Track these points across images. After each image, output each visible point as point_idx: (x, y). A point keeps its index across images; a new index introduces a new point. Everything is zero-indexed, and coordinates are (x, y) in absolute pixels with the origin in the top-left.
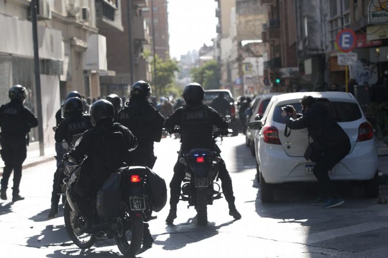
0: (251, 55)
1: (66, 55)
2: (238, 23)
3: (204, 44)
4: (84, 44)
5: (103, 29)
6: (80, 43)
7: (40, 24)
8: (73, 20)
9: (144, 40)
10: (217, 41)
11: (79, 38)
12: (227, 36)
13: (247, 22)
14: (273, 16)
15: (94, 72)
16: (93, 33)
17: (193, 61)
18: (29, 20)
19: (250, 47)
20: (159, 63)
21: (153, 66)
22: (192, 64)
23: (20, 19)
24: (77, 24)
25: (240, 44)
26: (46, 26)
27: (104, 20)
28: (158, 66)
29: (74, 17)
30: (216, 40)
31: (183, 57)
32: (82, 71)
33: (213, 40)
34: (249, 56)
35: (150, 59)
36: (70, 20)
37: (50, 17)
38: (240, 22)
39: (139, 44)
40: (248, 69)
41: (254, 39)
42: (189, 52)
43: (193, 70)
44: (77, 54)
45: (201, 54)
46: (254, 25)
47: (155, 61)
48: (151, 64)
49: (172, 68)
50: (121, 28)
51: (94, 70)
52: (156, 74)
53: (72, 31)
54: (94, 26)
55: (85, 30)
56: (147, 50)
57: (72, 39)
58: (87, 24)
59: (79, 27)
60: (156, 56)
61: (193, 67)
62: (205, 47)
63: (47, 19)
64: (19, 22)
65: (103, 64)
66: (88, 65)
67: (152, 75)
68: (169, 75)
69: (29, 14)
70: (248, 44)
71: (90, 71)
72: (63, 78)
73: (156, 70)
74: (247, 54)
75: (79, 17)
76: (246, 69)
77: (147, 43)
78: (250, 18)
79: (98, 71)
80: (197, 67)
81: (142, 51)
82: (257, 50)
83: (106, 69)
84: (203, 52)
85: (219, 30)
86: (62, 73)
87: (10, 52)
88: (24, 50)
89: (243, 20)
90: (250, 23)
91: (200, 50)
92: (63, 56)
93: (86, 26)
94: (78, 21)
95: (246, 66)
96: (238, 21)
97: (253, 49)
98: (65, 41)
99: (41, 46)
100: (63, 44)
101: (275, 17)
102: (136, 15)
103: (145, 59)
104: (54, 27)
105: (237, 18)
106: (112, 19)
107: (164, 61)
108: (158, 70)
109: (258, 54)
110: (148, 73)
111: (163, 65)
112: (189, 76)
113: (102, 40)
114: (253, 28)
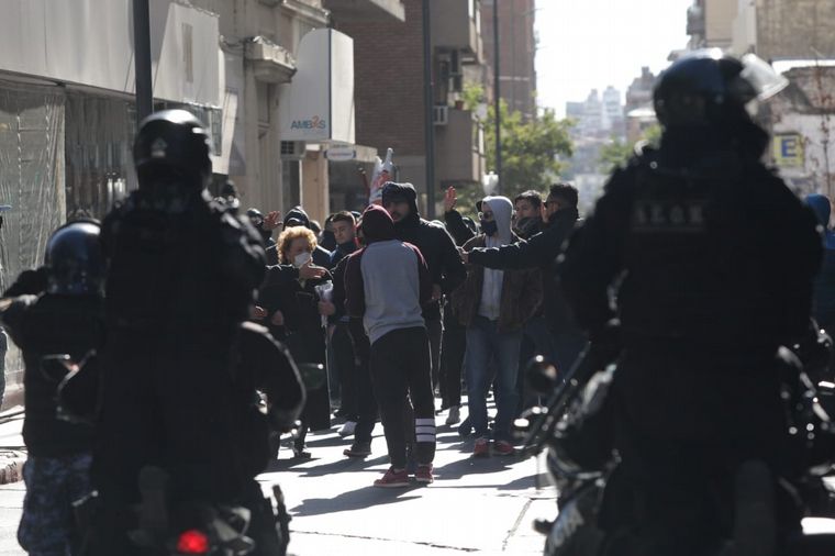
0: (800, 107)
1: (229, 90)
2: (760, 2)
4: (286, 60)
5: (345, 14)
6: (272, 54)
9: (468, 51)
11: (272, 39)
12: (724, 43)
16: (312, 24)
17: (606, 123)
19: (799, 82)
20: (509, 127)
21: (492, 134)
22: (601, 134)
28: (504, 134)
31: (573, 109)
32: (279, 145)
33: (672, 56)
34: (795, 110)
39: (447, 64)
40: (789, 151)
41: (816, 59)
42: (594, 92)
43: (610, 152)
44: (264, 88)
45: (633, 102)
46: (813, 12)
47: (497, 119)
48: (486, 130)
49: (552, 144)
50: (399, 12)
51: (314, 142)
52: (499, 159)
54: (317, 3)
55: (289, 15)
56: (473, 82)
57: (248, 42)
60: (502, 104)
61: (609, 141)
62: (646, 78)
65: (343, 127)
66: (295, 125)
68: (539, 167)
70: (794, 69)
71: (302, 144)
72: (220, 164)
73: (499, 147)
74: (788, 105)
76: (784, 154)
77: (475, 63)
79: (327, 147)
80: (620, 141)
81: (458, 87)
82: (827, 90)
83: (352, 140)
85: (696, 25)
86: (218, 148)
87: (60, 73)
91: (630, 88)
92: (222, 94)
95: (784, 142)
97: (810, 88)
98: (227, 47)
99: (158, 59)
100: (221, 55)
103: (469, 112)
107: (524, 122)
108: (505, 148)
109: (827, 104)
110: (475, 156)
111: (522, 133)
112: (592, 172)
113: (344, 47)
114: (810, 22)
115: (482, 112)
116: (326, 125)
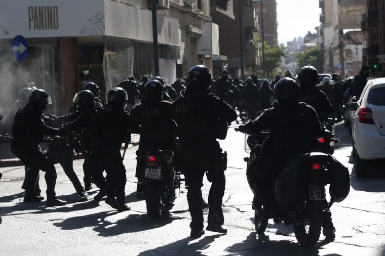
0: (351, 42)
1: (182, 41)
2: (339, 13)
3: (309, 32)
4: (199, 32)
5: (216, 18)
6: (195, 30)
7: (159, 12)
8: (190, 10)
9: (254, 28)
10: (321, 30)
11: (195, 26)
12: (330, 25)
13: (348, 12)
14: (371, 7)
15: (208, 56)
16: (207, 21)
17: (299, 48)
18: (149, 9)
19: (351, 35)
20: (267, 49)
21: (262, 51)
22: (297, 50)
23: (141, 8)
24: (193, 13)
25: (341, 32)
26: (165, 15)
27: (218, 9)
28: (266, 51)
29: (190, 7)
30: (319, 29)
31: (289, 43)
32: (197, 56)
33: (316, 28)
34: (349, 43)
35: (259, 45)
36: (187, 10)
37: (168, 7)
38: (341, 12)
39: (249, 31)
40: (349, 55)
41: (354, 28)
42: (295, 38)
43: (299, 56)
44: (193, 40)
45: (306, 41)
46: (354, 15)
47: (263, 47)
48: (260, 50)
49: (279, 53)
50: (233, 17)
51: (208, 55)
52: (264, 59)
53: (188, 18)
54: (208, 15)
55: (200, 19)
56: (256, 36)
57: (188, 27)
58: (202, 13)
59: (195, 16)
60: (265, 43)
61: (298, 53)
62: (309, 34)
63: (166, 8)
64: (140, 11)
65: (216, 50)
66: (202, 50)
67: (261, 60)
68: (276, 60)
69: (149, 4)
70: (349, 32)
71: (204, 55)
72: (180, 62)
73: (264, 55)
74: (348, 42)
75: (195, 7)
76: (347, 56)
77: (256, 31)
78: (351, 8)
79: (212, 56)
80: (302, 52)
81: (252, 38)
82: (357, 37)
83: (219, 54)
84: (307, 39)
85: (322, 19)
86: (179, 57)
87: (132, 38)
88: (145, 36)
89: (344, 10)
90: (351, 13)
91: (305, 37)
92: (180, 42)
93: (201, 15)
94: (193, 11)
95: (347, 53)
96: (340, 11)
97: (353, 37)
98: (181, 29)
99: (160, 33)
100: (180, 30)
101: (373, 8)
102: (247, 5)
103: (254, 46)
104: (172, 16)
105: (339, 9)
106: (225, 9)
107: (272, 47)
108: (266, 55)
109: (357, 41)
110: (257, 58)
111: (270, 51)
112: (295, 61)
113: (216, 28)
114: (353, 18)
116: (210, 50)
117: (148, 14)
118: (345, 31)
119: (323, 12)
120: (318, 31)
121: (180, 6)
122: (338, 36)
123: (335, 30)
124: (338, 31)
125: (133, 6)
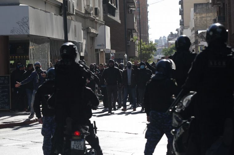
1: (84, 38)
2: (195, 19)
3: (171, 33)
4: (96, 32)
5: (108, 22)
6: (93, 31)
7: (68, 17)
8: (89, 16)
9: (134, 29)
10: (180, 31)
11: (93, 28)
12: (188, 27)
13: (201, 18)
14: (220, 14)
15: (102, 50)
16: (101, 24)
17: (163, 44)
18: (61, 15)
19: (203, 35)
20: (143, 45)
21: (139, 47)
22: (162, 46)
23: (55, 15)
24: (91, 18)
25: (197, 32)
26: (72, 19)
27: (109, 16)
28: (142, 47)
29: (90, 14)
31: (156, 41)
32: (95, 50)
33: (177, 30)
34: (203, 41)
36: (87, 16)
37: (74, 14)
38: (196, 18)
39: (130, 32)
42: (161, 37)
43: (164, 51)
44: (91, 38)
45: (169, 40)
46: (206, 20)
47: (141, 44)
49: (152, 48)
50: (119, 22)
52: (141, 52)
53: (88, 22)
54: (102, 20)
55: (96, 23)
56: (135, 36)
57: (88, 28)
58: (97, 18)
59: (93, 20)
60: (141, 40)
61: (164, 48)
62: (172, 34)
63: (73, 15)
64: (54, 16)
65: (108, 46)
66: (98, 45)
67: (138, 53)
68: (150, 53)
69: (60, 11)
70: (202, 32)
71: (100, 49)
72: (82, 54)
73: (141, 49)
74: (201, 40)
75: (93, 14)
77: (136, 32)
78: (204, 15)
79: (105, 50)
80: (167, 47)
81: (132, 37)
83: (110, 49)
84: (170, 38)
85: (182, 23)
86: (82, 51)
87: (48, 36)
88: (57, 34)
89: (199, 17)
90: (204, 19)
91: (168, 36)
92: (82, 39)
93: (97, 19)
94: (92, 16)
95: (200, 47)
96: (195, 17)
98: (83, 30)
99: (69, 32)
101: (222, 15)
102: (129, 13)
103: (135, 42)
104: (76, 20)
105: (194, 16)
106: (114, 16)
107: (146, 44)
108: (142, 49)
110: (136, 51)
111: (146, 46)
112: (161, 54)
113: (108, 29)
114: (206, 22)
115: (137, 42)
117: (60, 19)
118: (199, 32)
119: (182, 18)
120: (178, 32)
121: (82, 13)
122: (194, 35)
123: (192, 31)
124: (194, 32)
125: (49, 13)
